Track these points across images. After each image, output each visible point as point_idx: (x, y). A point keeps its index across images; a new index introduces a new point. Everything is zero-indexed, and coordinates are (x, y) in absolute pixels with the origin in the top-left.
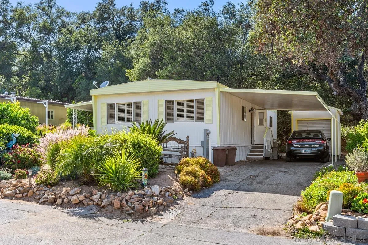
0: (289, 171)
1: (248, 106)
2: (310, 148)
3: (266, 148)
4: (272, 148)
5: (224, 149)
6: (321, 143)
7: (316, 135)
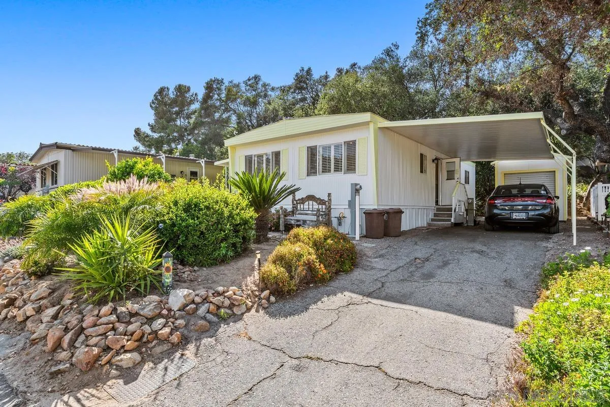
0: (488, 251)
1: (430, 154)
2: (524, 210)
3: (457, 210)
4: (467, 210)
5: (381, 213)
6: (546, 203)
7: (535, 191)
